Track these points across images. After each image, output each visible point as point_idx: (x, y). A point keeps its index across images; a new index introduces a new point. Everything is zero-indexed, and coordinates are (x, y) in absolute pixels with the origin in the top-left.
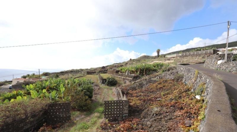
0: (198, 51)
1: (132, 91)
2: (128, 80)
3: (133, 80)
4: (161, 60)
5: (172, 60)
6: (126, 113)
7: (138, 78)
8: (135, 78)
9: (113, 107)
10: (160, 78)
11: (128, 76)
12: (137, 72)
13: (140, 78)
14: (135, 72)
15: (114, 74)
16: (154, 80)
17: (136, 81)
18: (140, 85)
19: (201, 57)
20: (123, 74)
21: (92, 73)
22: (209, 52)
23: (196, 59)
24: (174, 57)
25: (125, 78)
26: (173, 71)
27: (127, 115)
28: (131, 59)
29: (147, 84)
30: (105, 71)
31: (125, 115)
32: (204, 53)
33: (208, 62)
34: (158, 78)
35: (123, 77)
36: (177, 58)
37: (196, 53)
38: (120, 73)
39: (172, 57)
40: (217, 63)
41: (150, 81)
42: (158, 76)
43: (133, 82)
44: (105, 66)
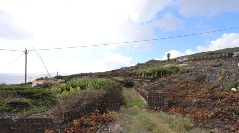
0: (212, 55)
1: (155, 90)
2: (145, 82)
3: (151, 82)
4: (173, 64)
5: (185, 63)
6: (166, 104)
7: (156, 80)
8: (153, 80)
9: (155, 99)
10: (180, 79)
11: (145, 78)
12: (154, 74)
13: (158, 80)
14: (153, 75)
15: (128, 77)
16: (174, 81)
17: (155, 83)
18: (161, 86)
19: (216, 60)
20: (138, 76)
21: (103, 76)
22: (224, 56)
23: (210, 62)
24: (186, 61)
25: (141, 80)
26: (193, 72)
27: (167, 106)
28: (139, 64)
29: (168, 85)
30: (116, 75)
31: (165, 106)
32: (219, 56)
33: (227, 65)
34: (177, 79)
35: (138, 80)
36: (189, 61)
37: (209, 57)
38: (133, 76)
39: (184, 61)
40: (238, 65)
41: (170, 82)
42: (177, 77)
43: (152, 84)
44: (114, 70)
